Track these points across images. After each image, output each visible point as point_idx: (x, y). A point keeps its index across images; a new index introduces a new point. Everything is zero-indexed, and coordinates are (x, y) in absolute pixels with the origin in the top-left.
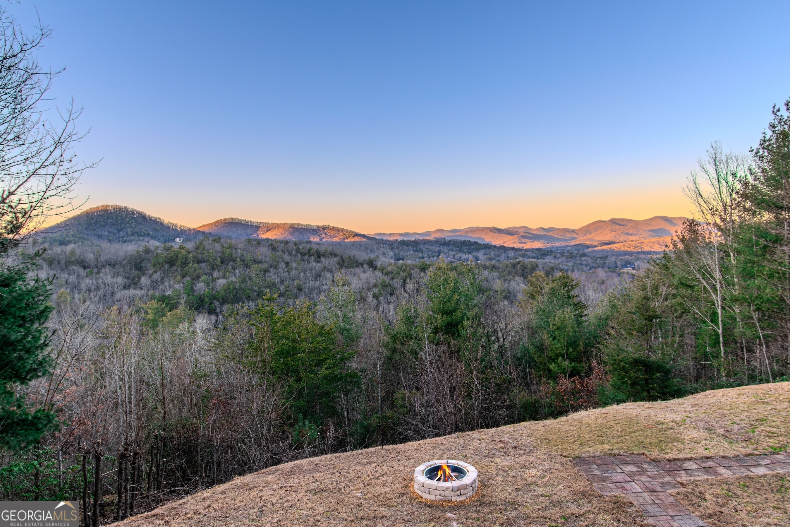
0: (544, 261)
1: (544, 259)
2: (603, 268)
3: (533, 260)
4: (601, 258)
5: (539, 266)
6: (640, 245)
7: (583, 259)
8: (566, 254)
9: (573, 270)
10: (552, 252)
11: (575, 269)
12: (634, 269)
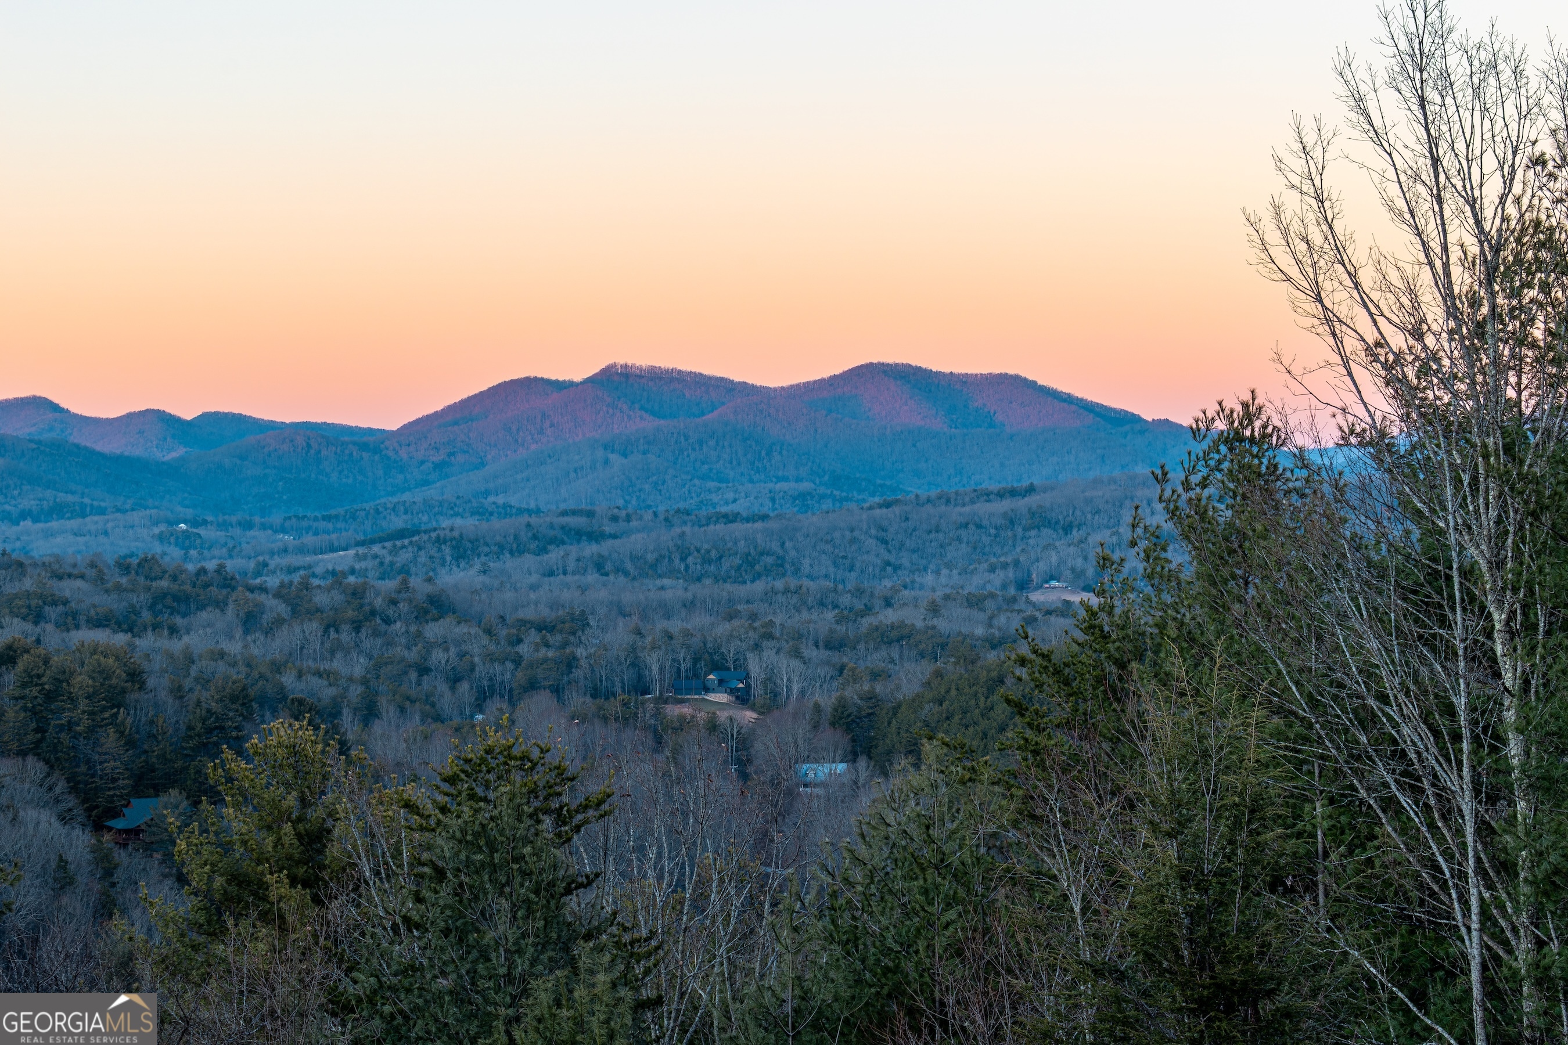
0: (176, 646)
1: (173, 631)
2: (557, 691)
3: (101, 636)
4: (542, 627)
5: (151, 682)
6: (775, 546)
7: (433, 630)
8: (321, 599)
9: (369, 713)
10: (228, 582)
11: (383, 702)
12: (743, 698)
